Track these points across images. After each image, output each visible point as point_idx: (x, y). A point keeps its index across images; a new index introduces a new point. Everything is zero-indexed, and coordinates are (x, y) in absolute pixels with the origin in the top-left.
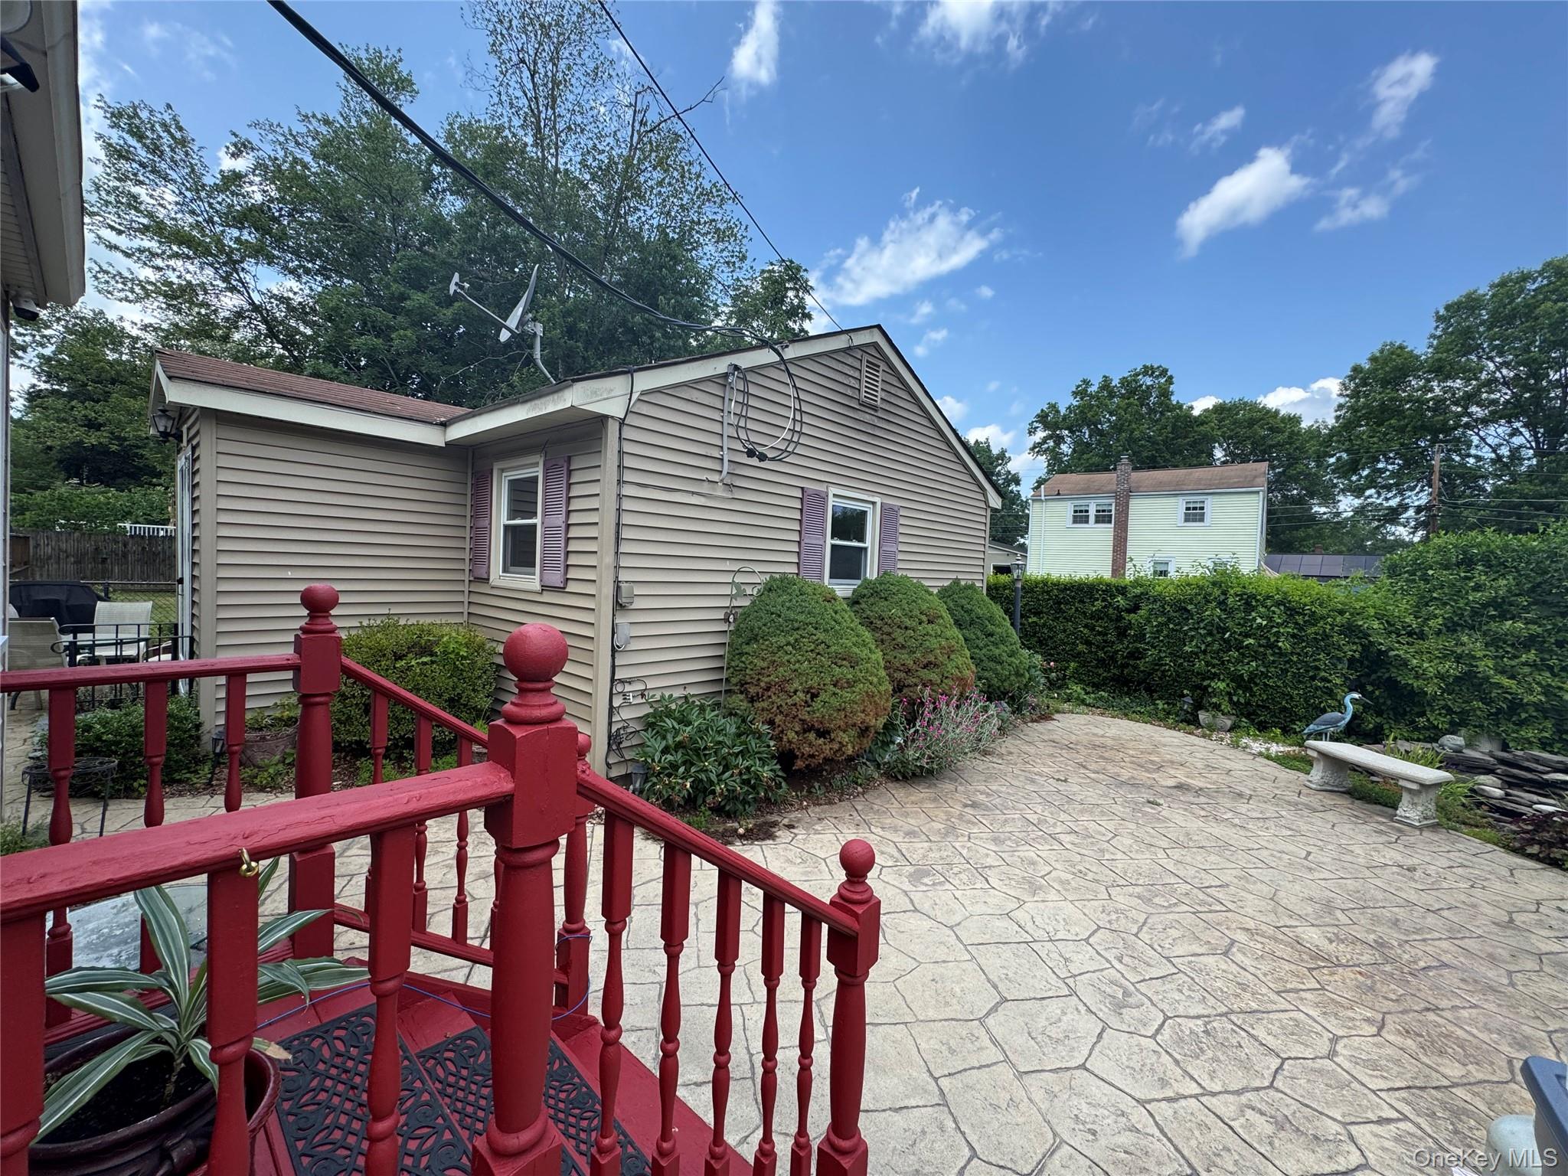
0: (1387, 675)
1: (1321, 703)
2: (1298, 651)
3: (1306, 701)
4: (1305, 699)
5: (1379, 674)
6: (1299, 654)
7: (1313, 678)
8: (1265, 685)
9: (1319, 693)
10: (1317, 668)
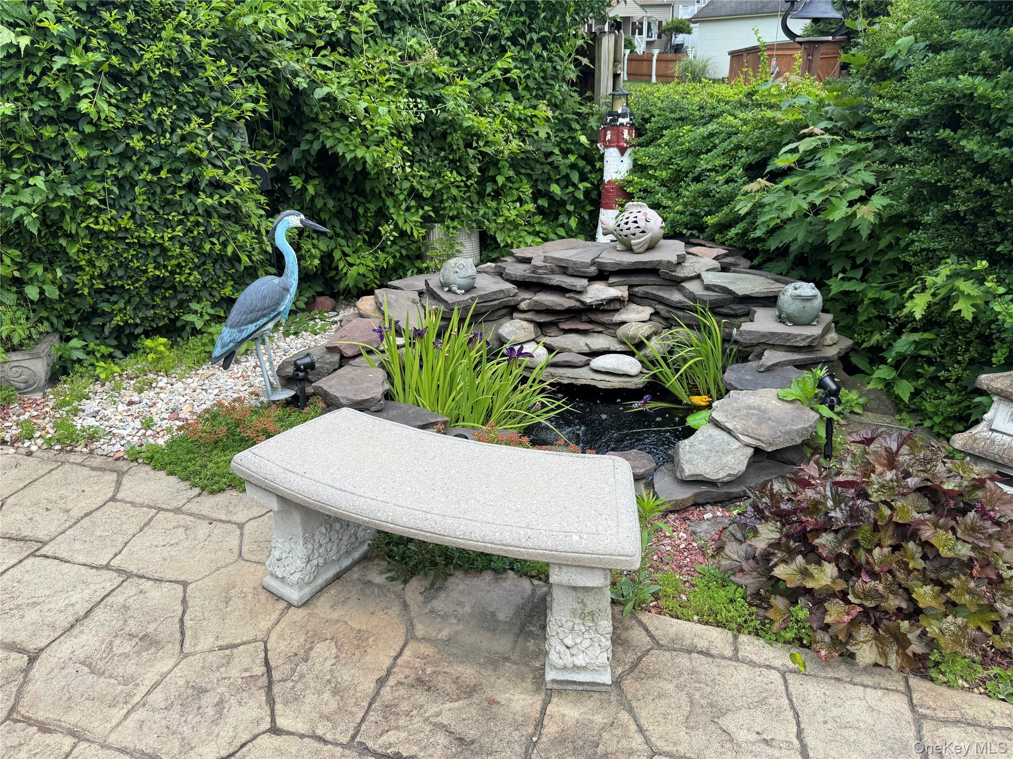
0: (316, 146)
1: (224, 245)
2: (139, 118)
3: (196, 248)
4: (192, 245)
5: (304, 147)
6: (143, 129)
7: (193, 187)
8: (93, 233)
9: (215, 222)
10: (194, 160)
